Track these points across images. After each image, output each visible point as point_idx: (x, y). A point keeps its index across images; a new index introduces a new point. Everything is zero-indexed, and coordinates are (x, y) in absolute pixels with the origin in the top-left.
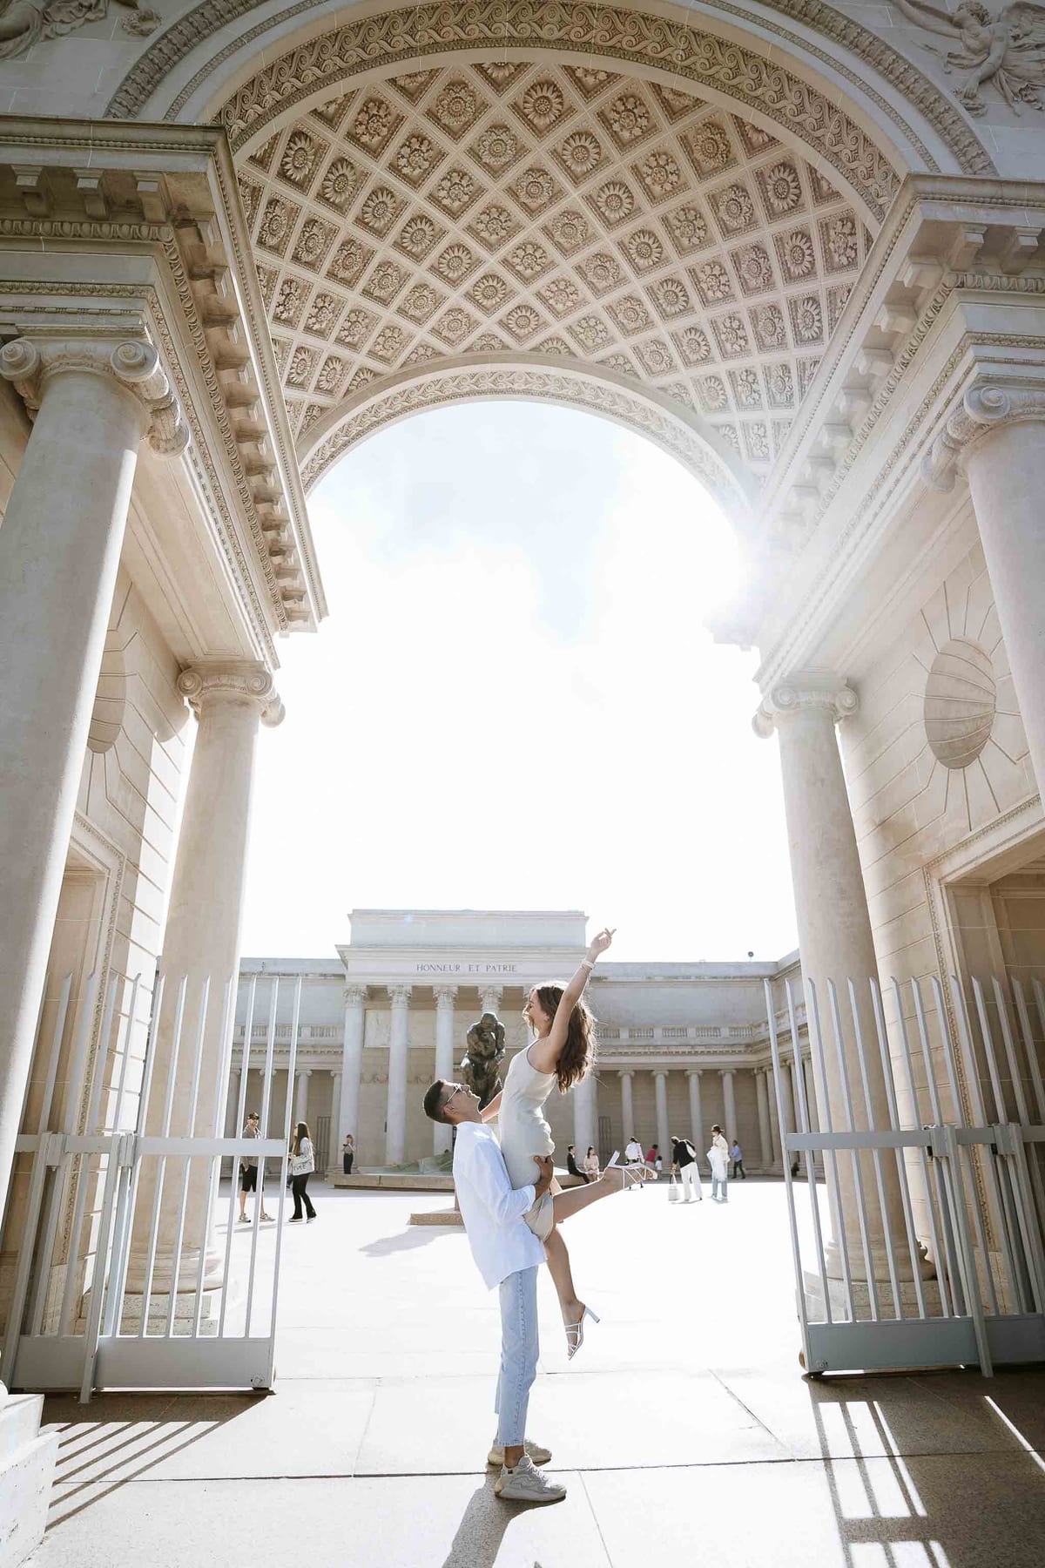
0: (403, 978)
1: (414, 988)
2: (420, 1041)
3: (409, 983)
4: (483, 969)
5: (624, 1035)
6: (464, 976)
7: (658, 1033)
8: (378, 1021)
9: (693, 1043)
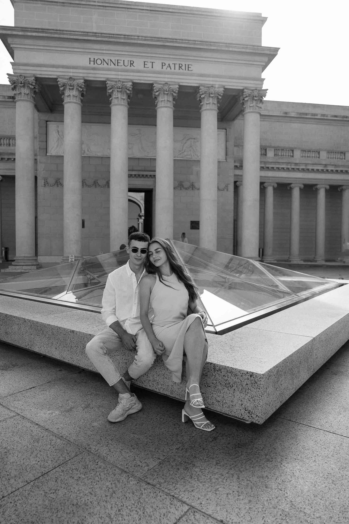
0: (74, 71)
1: (88, 83)
2: (96, 150)
3: (81, 75)
4: (157, 66)
5: (270, 154)
6: (139, 71)
7: (297, 154)
8: (58, 132)
9: (324, 163)
